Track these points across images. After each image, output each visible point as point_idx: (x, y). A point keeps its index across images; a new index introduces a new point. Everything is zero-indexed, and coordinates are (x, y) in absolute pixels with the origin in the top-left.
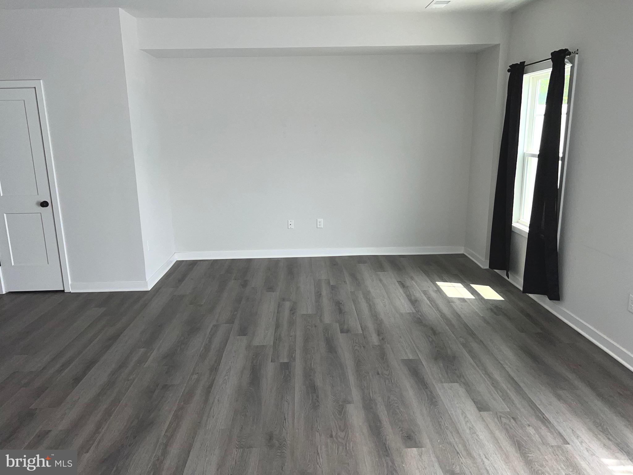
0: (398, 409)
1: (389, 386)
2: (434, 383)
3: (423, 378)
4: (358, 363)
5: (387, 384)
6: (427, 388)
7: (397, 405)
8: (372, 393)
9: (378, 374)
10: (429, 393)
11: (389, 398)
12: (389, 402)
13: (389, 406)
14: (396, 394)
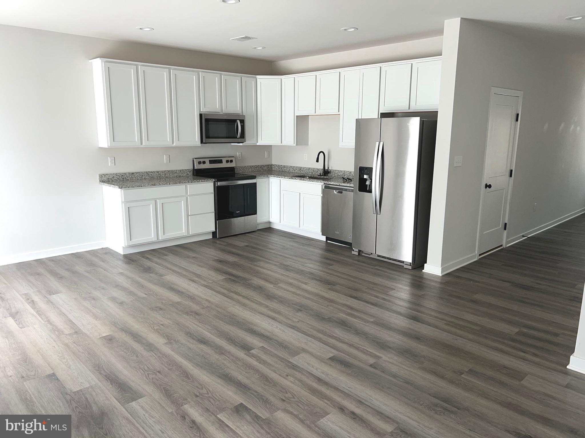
0: (125, 352)
1: (142, 365)
2: (100, 384)
3: (112, 384)
4: (186, 375)
5: (145, 366)
6: (106, 376)
7: (128, 354)
8: (153, 355)
9: (159, 372)
10: (102, 372)
11: (137, 356)
12: (135, 353)
13: (134, 352)
14: (133, 361)
